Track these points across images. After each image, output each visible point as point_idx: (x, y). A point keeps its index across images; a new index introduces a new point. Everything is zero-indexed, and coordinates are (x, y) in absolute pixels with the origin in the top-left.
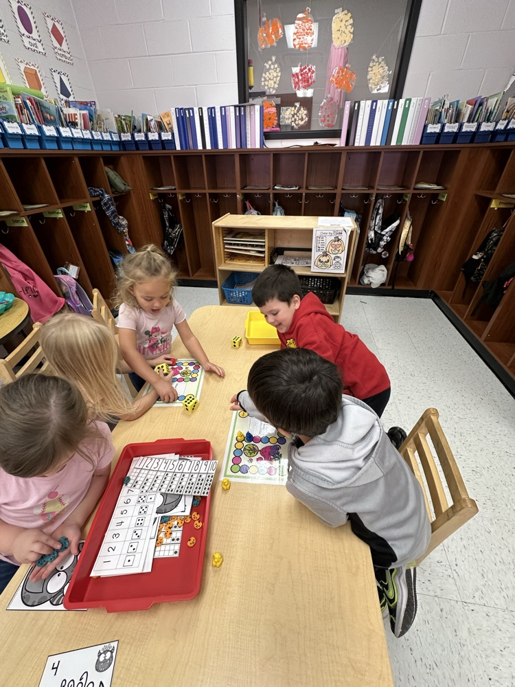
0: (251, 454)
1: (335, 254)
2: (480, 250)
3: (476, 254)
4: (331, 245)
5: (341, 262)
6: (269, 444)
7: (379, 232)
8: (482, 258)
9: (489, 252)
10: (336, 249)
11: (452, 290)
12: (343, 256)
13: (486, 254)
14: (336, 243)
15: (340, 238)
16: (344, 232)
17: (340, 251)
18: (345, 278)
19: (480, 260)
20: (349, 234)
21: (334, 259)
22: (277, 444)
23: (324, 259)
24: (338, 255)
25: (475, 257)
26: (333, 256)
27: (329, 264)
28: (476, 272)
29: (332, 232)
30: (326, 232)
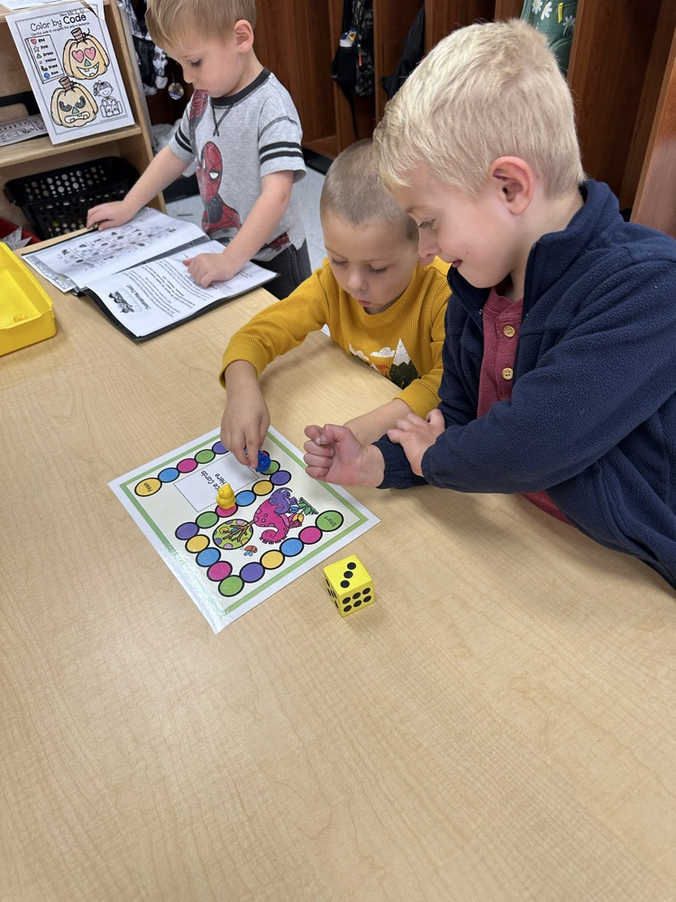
0: (238, 540)
1: (91, 77)
2: (346, 27)
3: (344, 38)
4: (72, 54)
5: (115, 95)
6: (260, 501)
7: (140, 36)
8: (356, 41)
9: (363, 26)
10: (87, 64)
11: (333, 132)
12: (113, 76)
13: (360, 31)
14: (82, 46)
15: (84, 30)
16: (88, 14)
17: (102, 68)
18: (140, 136)
19: (354, 46)
20: (102, 16)
21: (96, 92)
22: (276, 488)
23: (71, 98)
24: (102, 79)
25: (345, 44)
26: (89, 85)
27: (87, 108)
28: (359, 74)
29: (58, 18)
30: (43, 21)
